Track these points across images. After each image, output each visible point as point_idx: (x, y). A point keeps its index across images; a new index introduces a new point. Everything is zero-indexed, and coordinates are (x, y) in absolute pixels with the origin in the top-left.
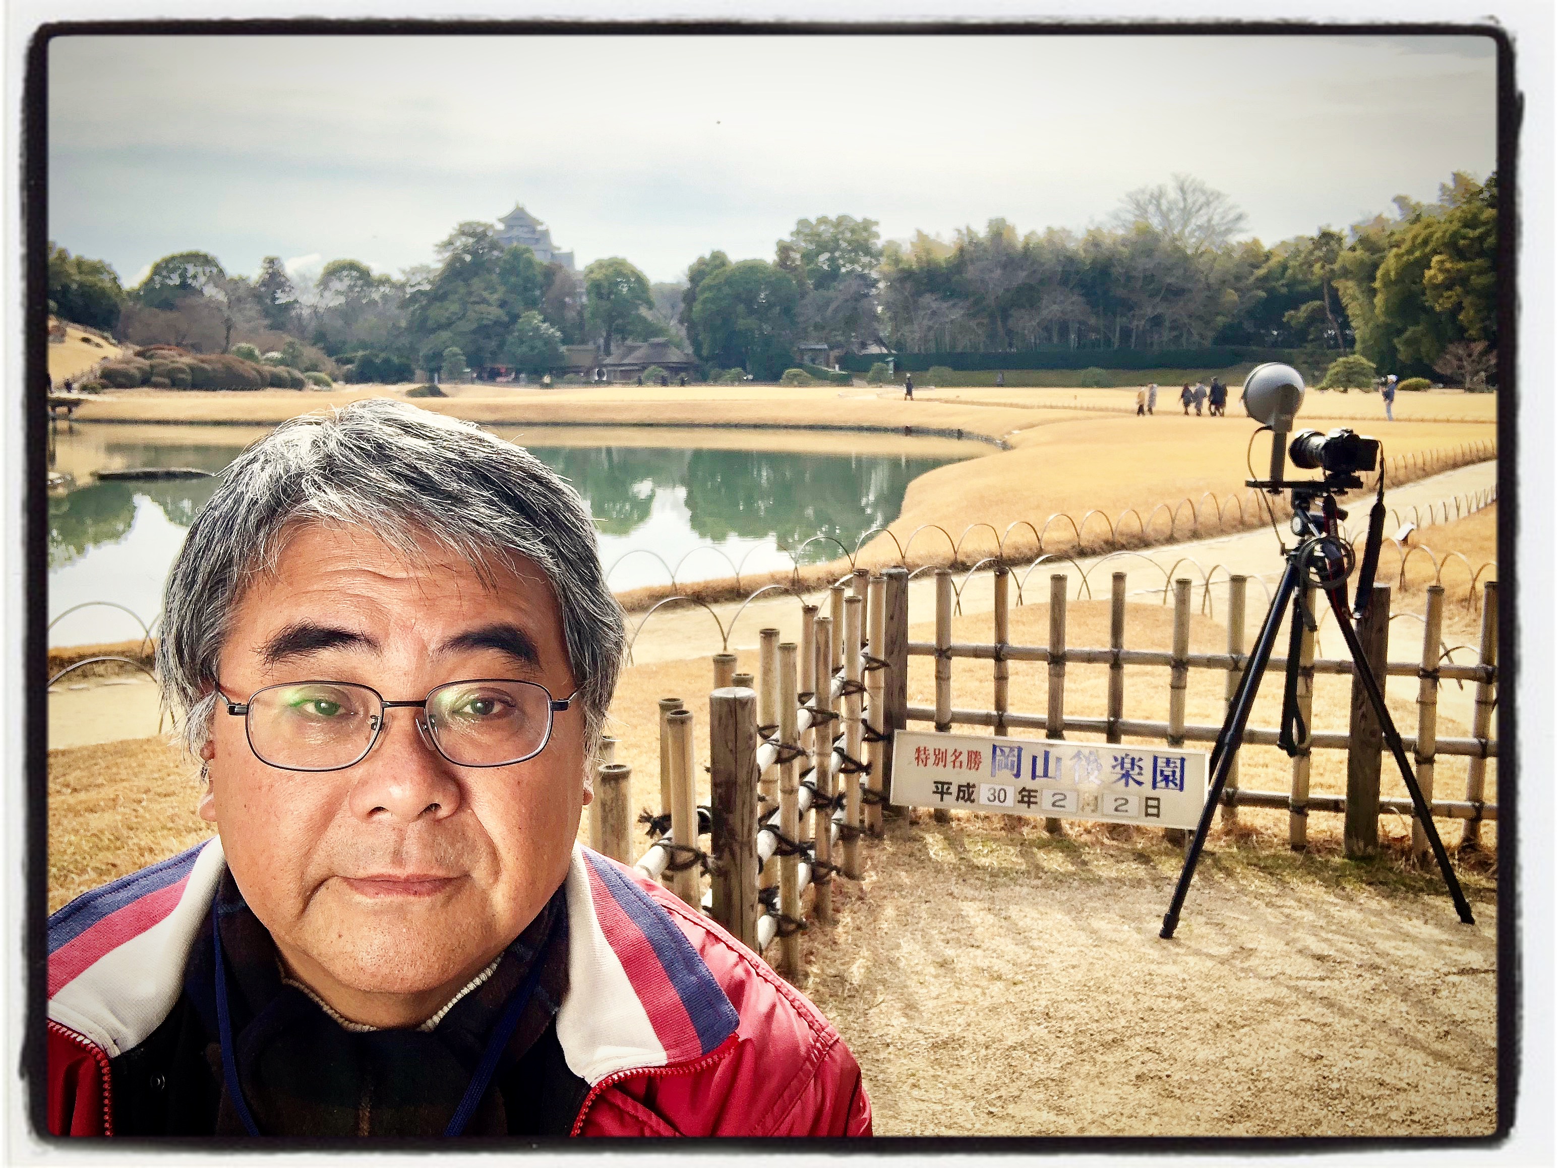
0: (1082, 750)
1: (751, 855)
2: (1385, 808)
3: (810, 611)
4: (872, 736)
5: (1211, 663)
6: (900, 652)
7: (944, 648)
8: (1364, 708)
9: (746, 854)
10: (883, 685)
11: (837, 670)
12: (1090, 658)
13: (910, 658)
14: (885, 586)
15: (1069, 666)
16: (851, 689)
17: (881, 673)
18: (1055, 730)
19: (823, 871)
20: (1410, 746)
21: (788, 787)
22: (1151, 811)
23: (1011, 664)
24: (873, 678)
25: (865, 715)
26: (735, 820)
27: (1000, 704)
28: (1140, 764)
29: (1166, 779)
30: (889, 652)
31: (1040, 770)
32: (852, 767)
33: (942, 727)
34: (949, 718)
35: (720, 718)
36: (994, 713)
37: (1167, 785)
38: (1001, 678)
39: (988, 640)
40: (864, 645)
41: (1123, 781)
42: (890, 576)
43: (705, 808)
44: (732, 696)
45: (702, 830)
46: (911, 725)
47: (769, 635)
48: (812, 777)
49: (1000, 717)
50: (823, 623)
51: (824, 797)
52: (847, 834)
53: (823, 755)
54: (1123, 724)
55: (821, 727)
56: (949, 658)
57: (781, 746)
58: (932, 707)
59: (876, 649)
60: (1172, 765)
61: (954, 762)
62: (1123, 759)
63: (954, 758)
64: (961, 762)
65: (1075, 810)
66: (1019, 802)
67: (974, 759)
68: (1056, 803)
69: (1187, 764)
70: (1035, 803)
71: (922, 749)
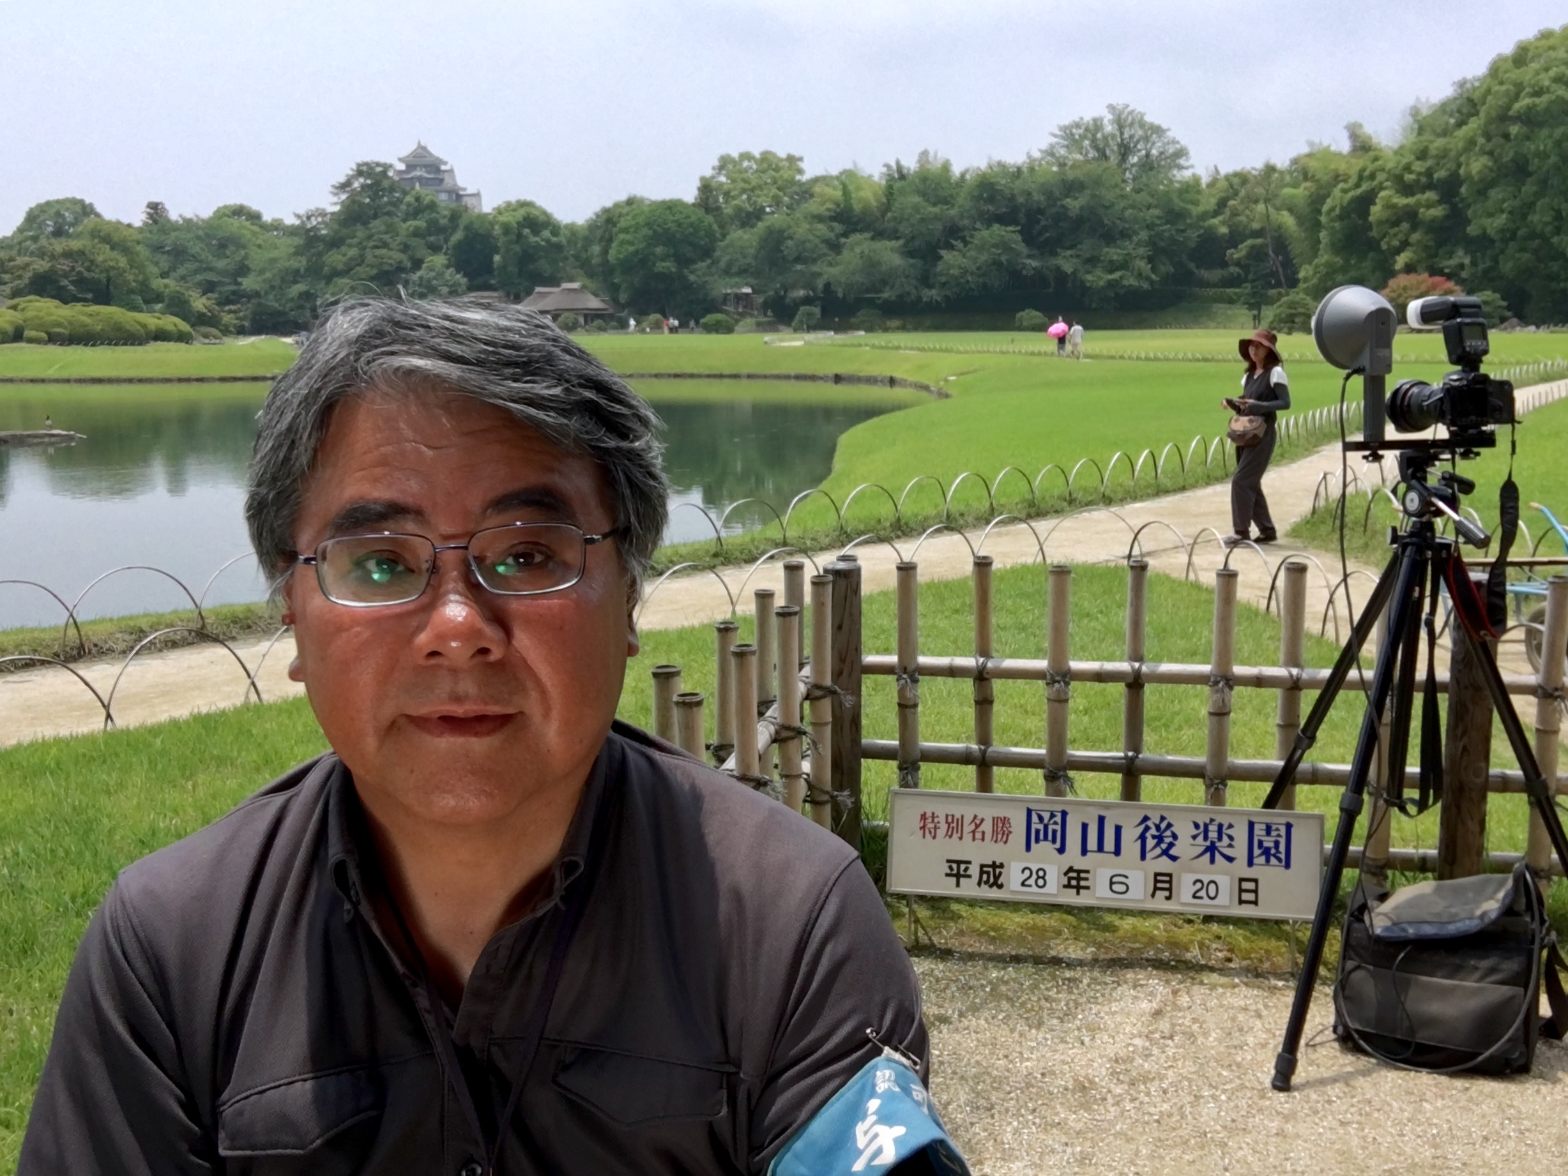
0: (1149, 815)
22: (1245, 896)
27: (983, 739)
28: (1229, 832)
29: (1266, 852)
31: (1092, 843)
37: (1268, 861)
41: (1208, 855)
54: (1146, 760)
60: (1274, 833)
61: (974, 832)
62: (1206, 826)
63: (973, 827)
64: (983, 833)
65: (1141, 897)
66: (1065, 886)
67: (1002, 828)
68: (1115, 887)
69: (1294, 832)
70: (1087, 888)
71: (929, 814)
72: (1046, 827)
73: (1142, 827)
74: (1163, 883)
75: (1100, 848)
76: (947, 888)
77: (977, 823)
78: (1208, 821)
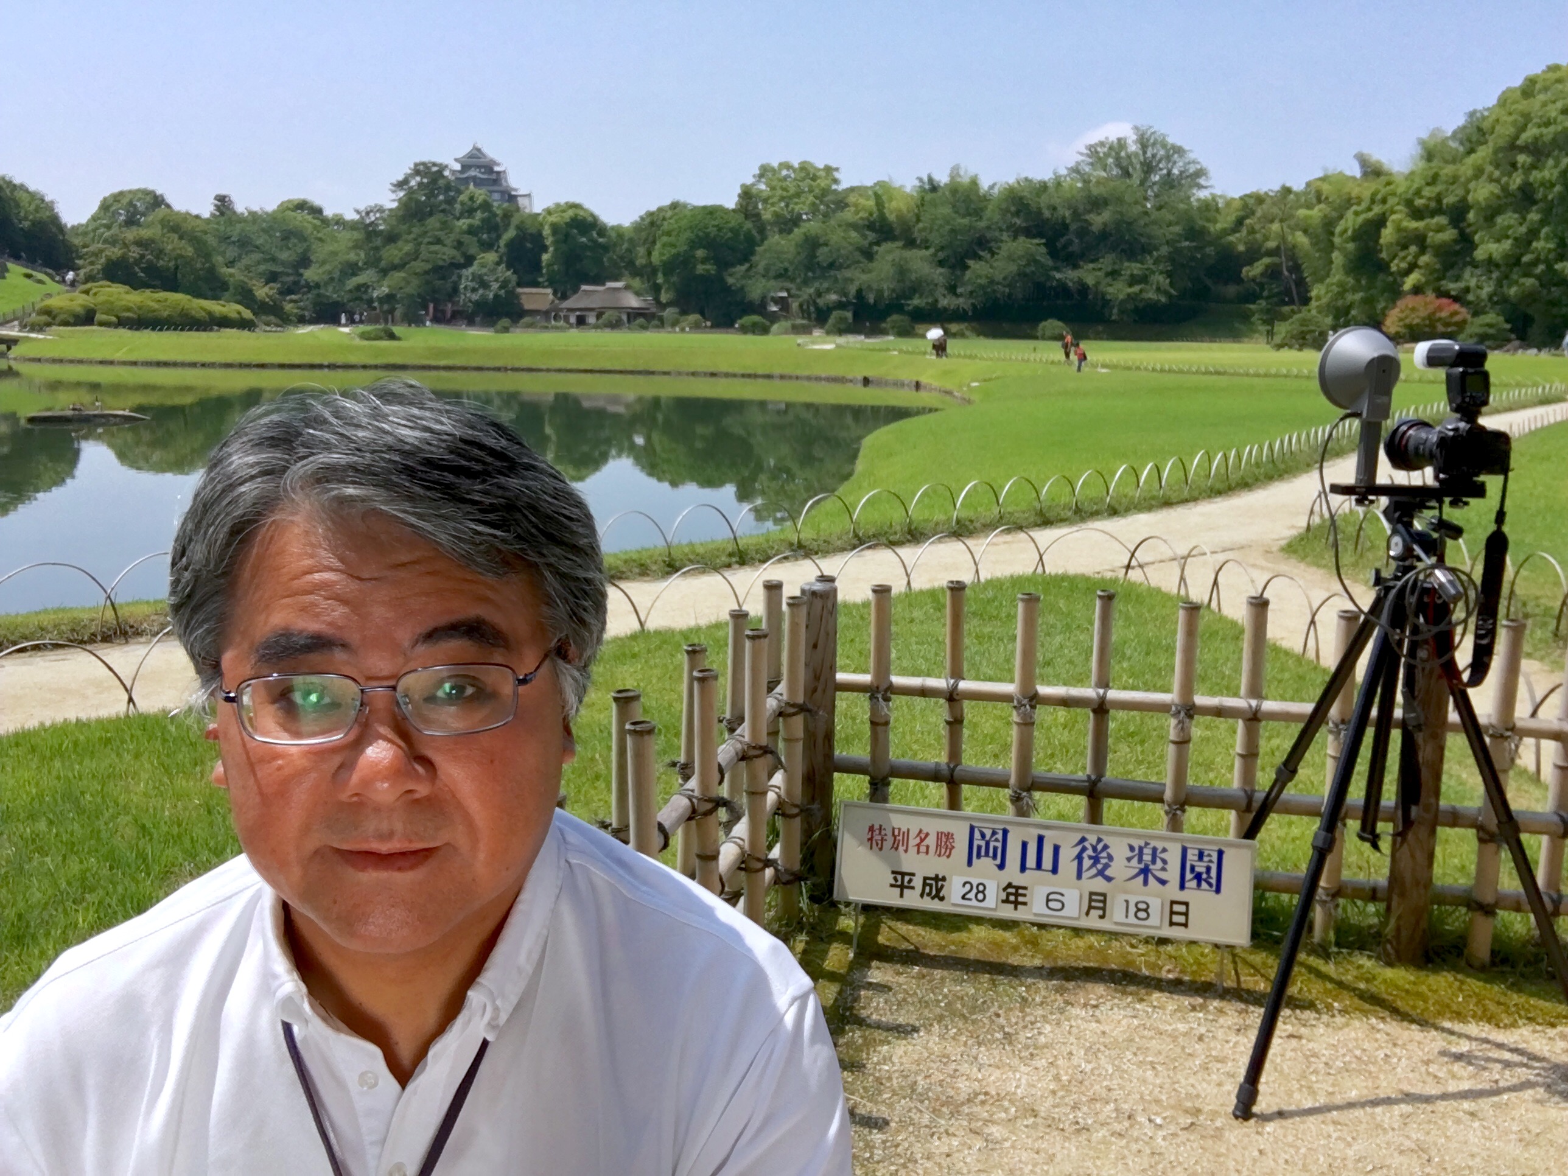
0: (1087, 836)
22: (1177, 919)
28: (1163, 856)
29: (1198, 877)
31: (1031, 861)
37: (1199, 885)
41: (1141, 877)
60: (1206, 859)
61: (918, 845)
62: (1141, 849)
63: (918, 840)
64: (928, 847)
65: (1076, 915)
66: (1003, 901)
67: (945, 842)
68: (1052, 904)
69: (1225, 857)
70: (1025, 904)
71: (877, 827)
72: (987, 844)
73: (1079, 848)
74: (1098, 902)
75: (1039, 866)
76: (891, 898)
77: (922, 836)
78: (1142, 844)
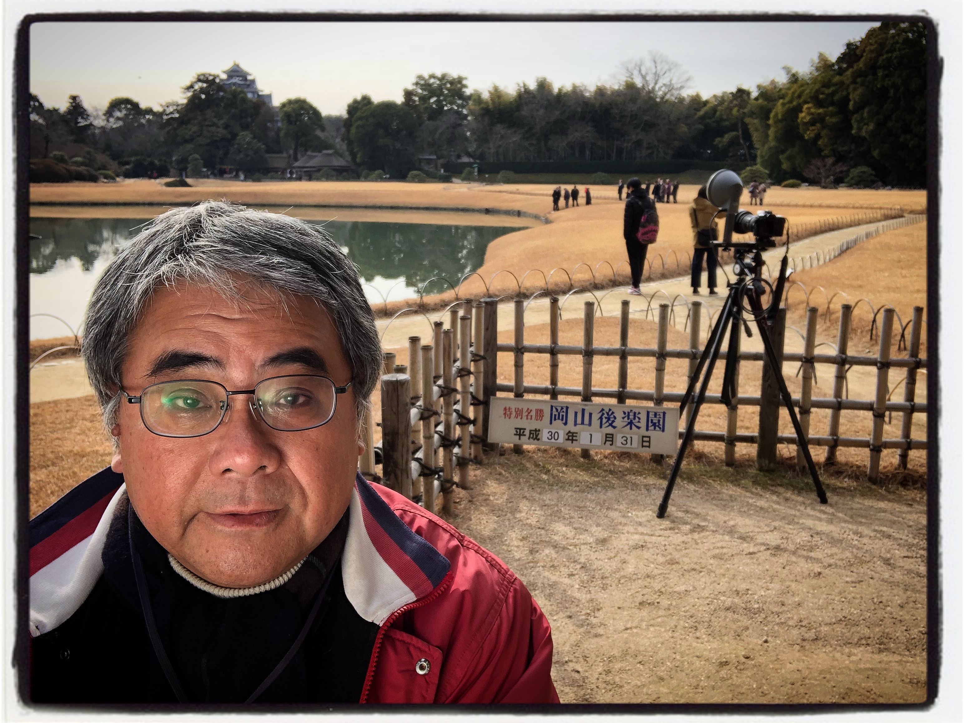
1: (408, 477)
2: (782, 440)
3: (438, 325)
4: (476, 402)
5: (679, 355)
6: (492, 350)
7: (520, 347)
8: (770, 381)
9: (405, 476)
10: (482, 370)
11: (455, 361)
12: (608, 353)
13: (500, 354)
14: (483, 309)
15: (596, 359)
16: (465, 373)
17: (481, 364)
18: (587, 396)
19: (448, 485)
20: (797, 403)
21: (428, 435)
23: (561, 357)
24: (476, 366)
25: (472, 389)
26: (397, 456)
27: (554, 381)
30: (486, 350)
32: (464, 421)
33: (519, 395)
34: (522, 390)
35: (388, 393)
36: (550, 387)
38: (554, 366)
39: (546, 342)
40: (471, 346)
42: (486, 303)
43: (378, 448)
44: (395, 379)
45: (377, 462)
46: (499, 394)
47: (414, 340)
48: (441, 428)
49: (554, 389)
50: (447, 333)
51: (448, 440)
52: (462, 463)
53: (448, 414)
54: (627, 392)
55: (446, 397)
56: (523, 353)
57: (423, 410)
58: (512, 383)
59: (478, 348)
